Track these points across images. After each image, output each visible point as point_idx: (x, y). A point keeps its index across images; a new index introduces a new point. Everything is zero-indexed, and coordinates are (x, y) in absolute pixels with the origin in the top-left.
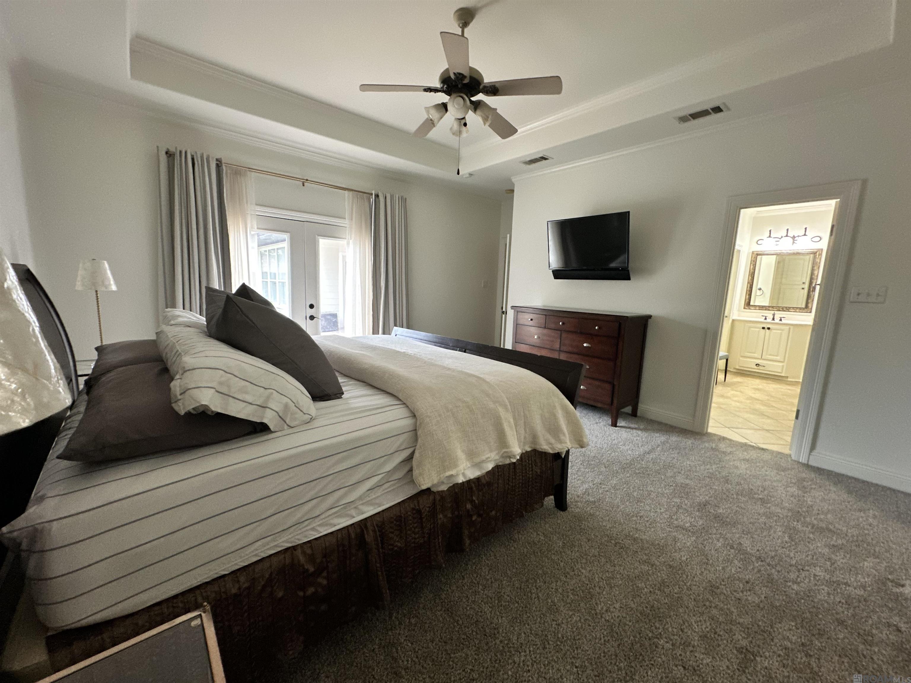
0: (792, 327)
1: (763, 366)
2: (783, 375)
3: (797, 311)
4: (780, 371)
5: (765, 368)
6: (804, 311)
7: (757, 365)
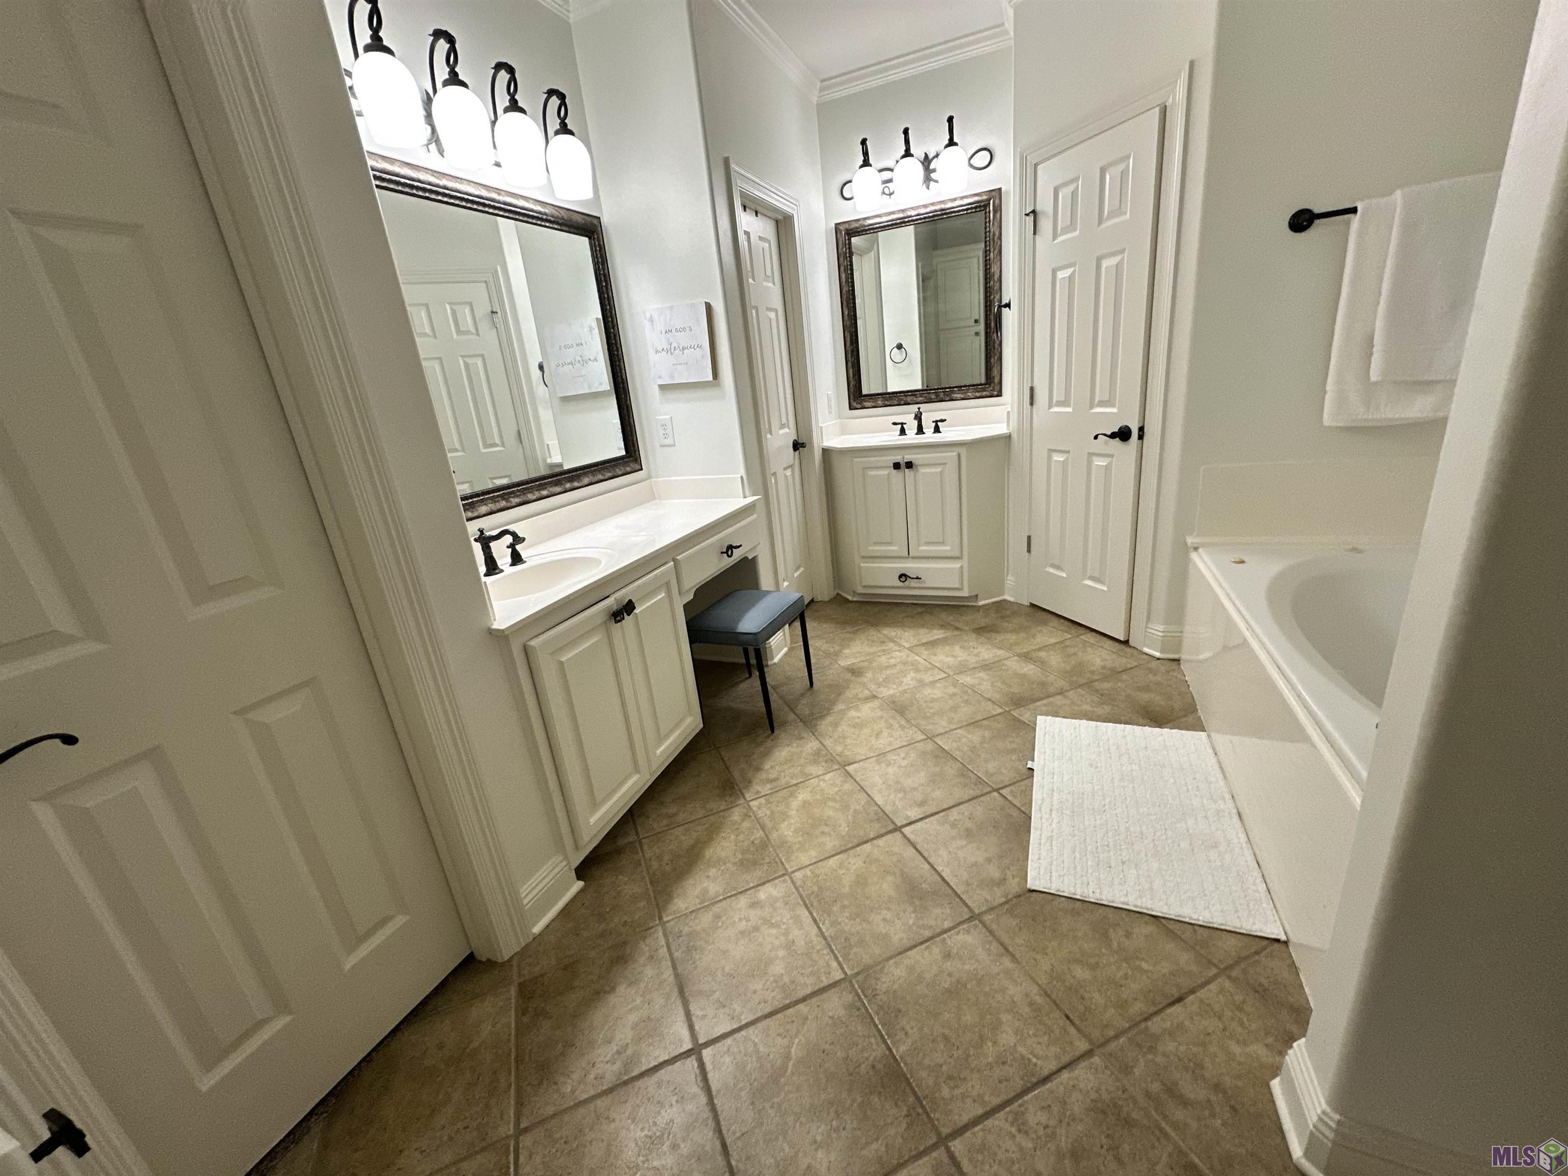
0: (963, 451)
1: (917, 578)
2: (965, 593)
3: (970, 394)
4: (957, 586)
5: (922, 583)
6: (984, 393)
7: (903, 577)
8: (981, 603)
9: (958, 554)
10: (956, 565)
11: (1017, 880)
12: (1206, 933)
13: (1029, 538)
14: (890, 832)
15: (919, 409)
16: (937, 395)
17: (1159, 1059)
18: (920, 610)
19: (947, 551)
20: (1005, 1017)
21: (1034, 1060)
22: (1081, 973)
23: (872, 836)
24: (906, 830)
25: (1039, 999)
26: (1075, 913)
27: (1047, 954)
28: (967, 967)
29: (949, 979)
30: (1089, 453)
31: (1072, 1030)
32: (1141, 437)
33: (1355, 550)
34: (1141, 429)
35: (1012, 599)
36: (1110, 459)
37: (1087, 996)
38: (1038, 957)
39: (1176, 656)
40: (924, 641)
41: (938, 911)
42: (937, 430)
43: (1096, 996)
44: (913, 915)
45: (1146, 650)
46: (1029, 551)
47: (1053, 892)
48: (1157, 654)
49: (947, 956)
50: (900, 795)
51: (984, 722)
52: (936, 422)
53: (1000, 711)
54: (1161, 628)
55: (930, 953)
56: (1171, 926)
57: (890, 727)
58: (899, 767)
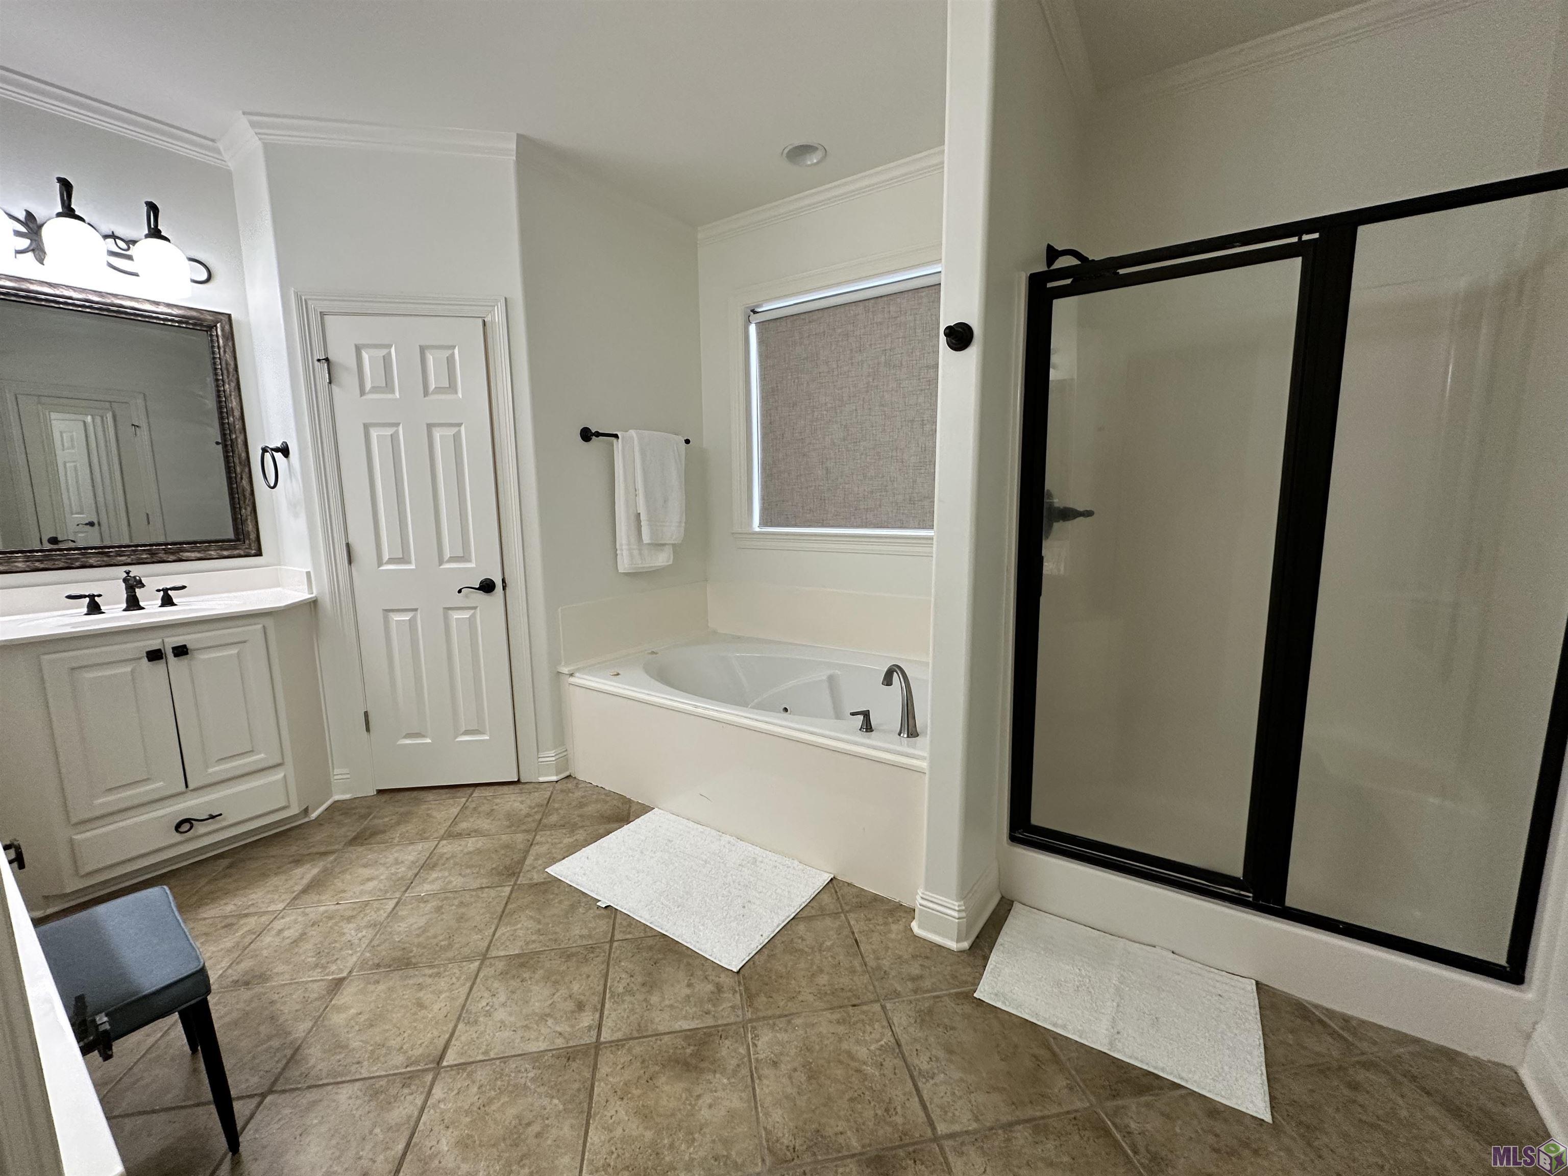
0: (269, 622)
1: (212, 817)
2: (294, 810)
3: (212, 553)
4: (283, 804)
5: (224, 819)
6: (236, 552)
7: (184, 825)
8: (314, 816)
9: (279, 761)
10: (279, 775)
11: (723, 976)
12: (814, 904)
13: (366, 714)
14: (597, 1055)
15: (128, 573)
16: (152, 554)
17: (893, 973)
18: (225, 862)
19: (262, 759)
20: (845, 1046)
21: (882, 1043)
22: (823, 979)
23: (588, 1075)
24: (606, 1036)
25: (836, 1016)
26: (771, 956)
27: (799, 992)
28: (793, 1052)
29: (798, 1073)
30: (444, 608)
31: (865, 1008)
32: (504, 588)
33: (653, 653)
34: (504, 581)
35: (347, 796)
36: (472, 611)
37: (841, 986)
38: (800, 998)
39: (567, 774)
40: (298, 888)
41: (724, 1052)
42: (167, 601)
43: (842, 980)
44: (718, 1076)
45: (541, 779)
46: (368, 730)
47: (747, 959)
48: (554, 778)
49: (775, 1064)
50: (550, 1022)
51: (510, 906)
52: (165, 590)
53: (508, 889)
54: (552, 753)
55: (766, 1077)
56: (804, 914)
57: (421, 987)
58: (504, 1005)
